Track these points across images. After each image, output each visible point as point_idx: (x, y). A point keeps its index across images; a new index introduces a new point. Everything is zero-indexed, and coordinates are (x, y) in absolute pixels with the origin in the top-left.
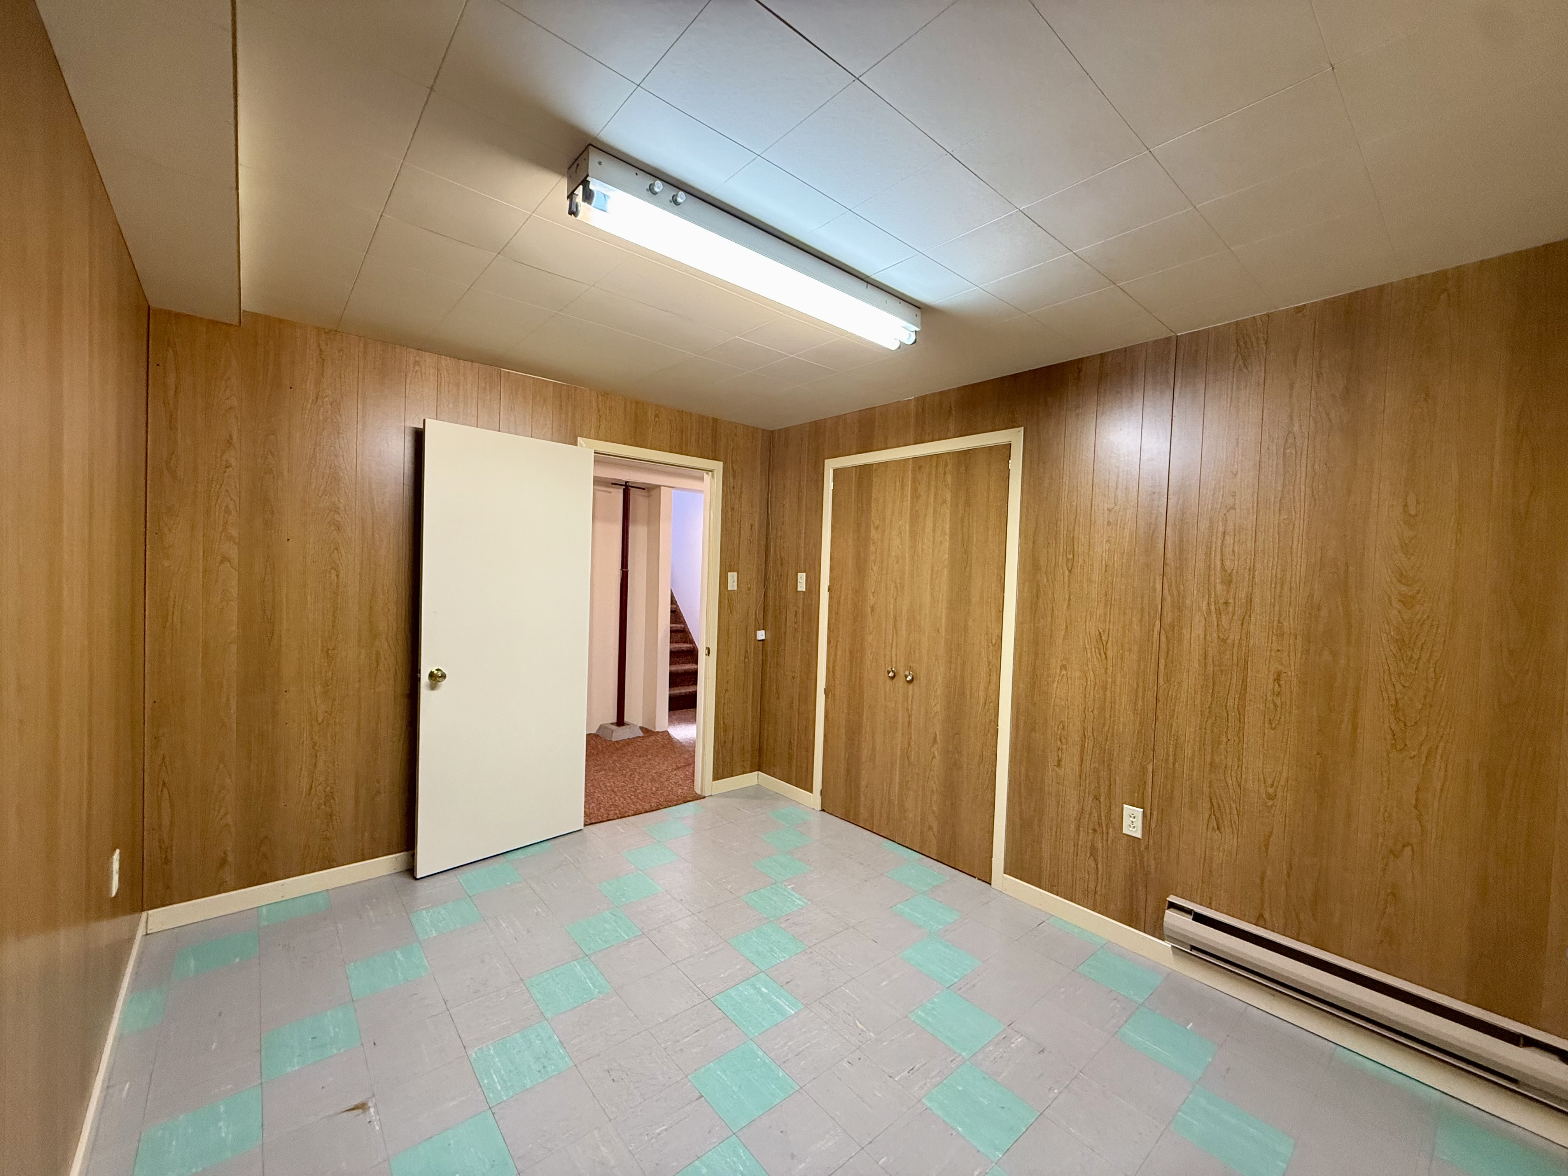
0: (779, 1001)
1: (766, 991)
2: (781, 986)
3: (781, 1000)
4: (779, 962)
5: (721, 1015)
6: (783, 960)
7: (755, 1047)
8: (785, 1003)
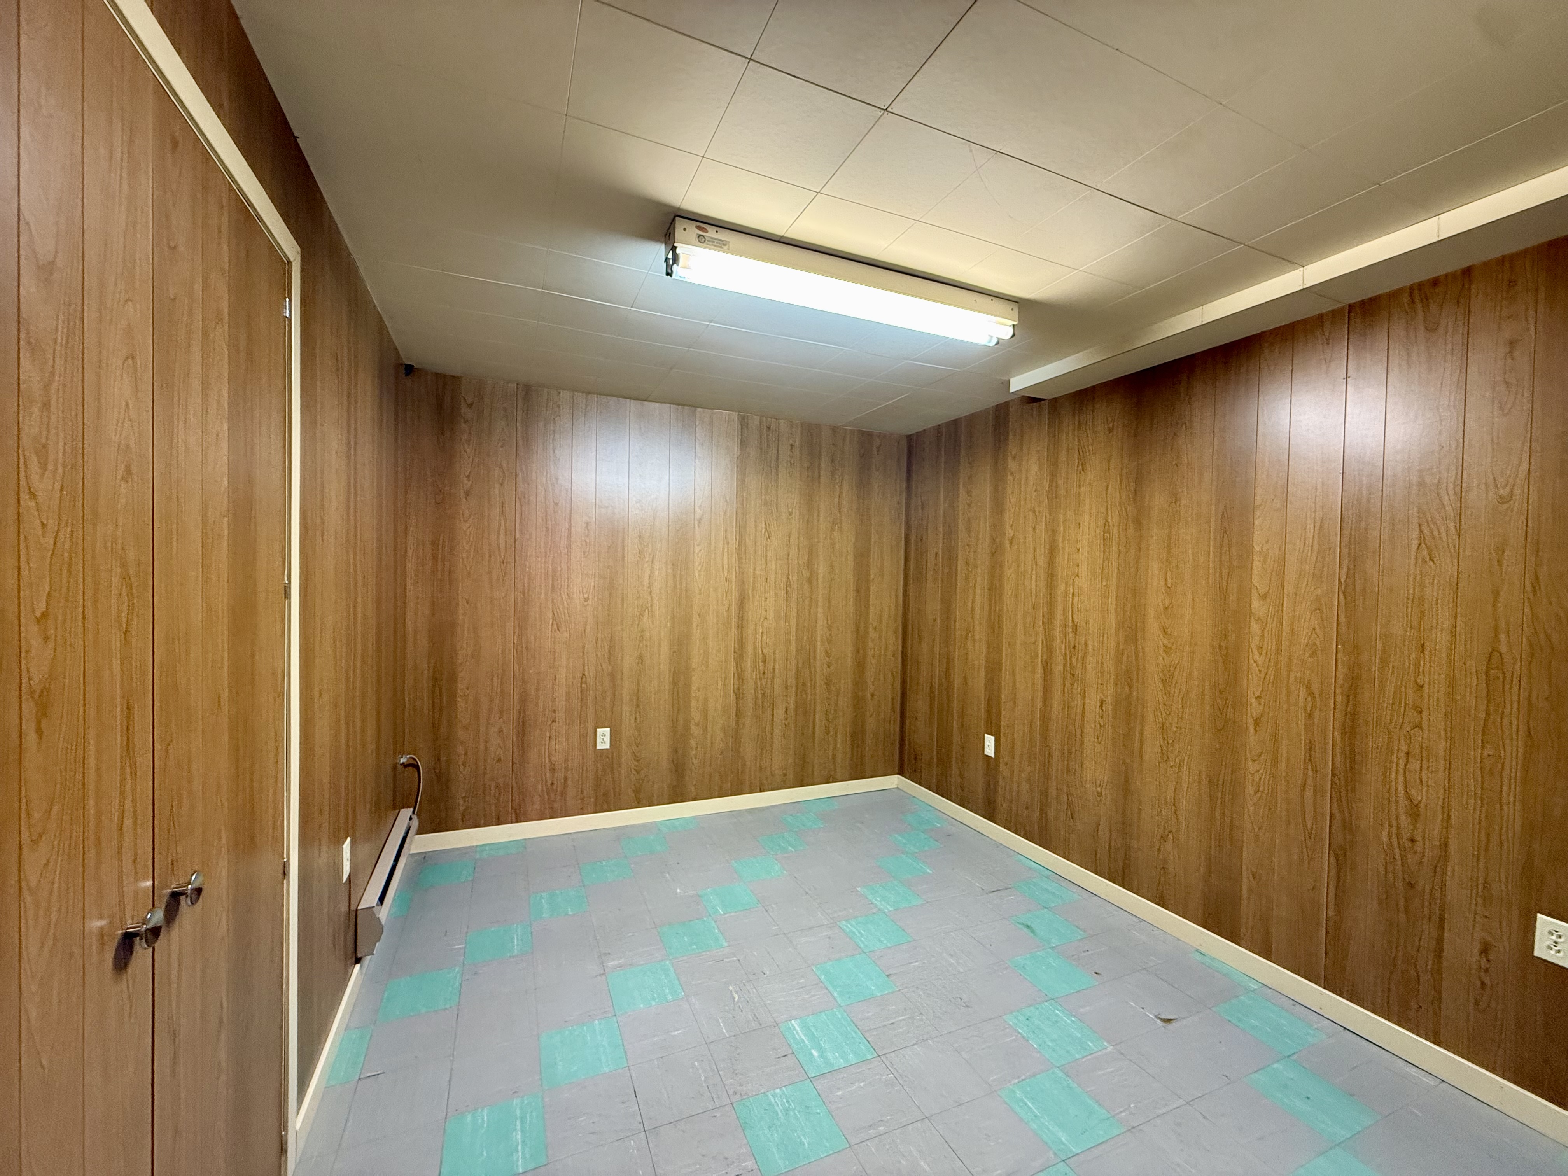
0: (803, 1037)
1: (813, 1051)
2: (793, 1053)
3: (800, 1037)
4: (784, 1088)
5: (867, 1035)
6: (778, 1091)
7: (839, 1000)
8: (797, 1033)
